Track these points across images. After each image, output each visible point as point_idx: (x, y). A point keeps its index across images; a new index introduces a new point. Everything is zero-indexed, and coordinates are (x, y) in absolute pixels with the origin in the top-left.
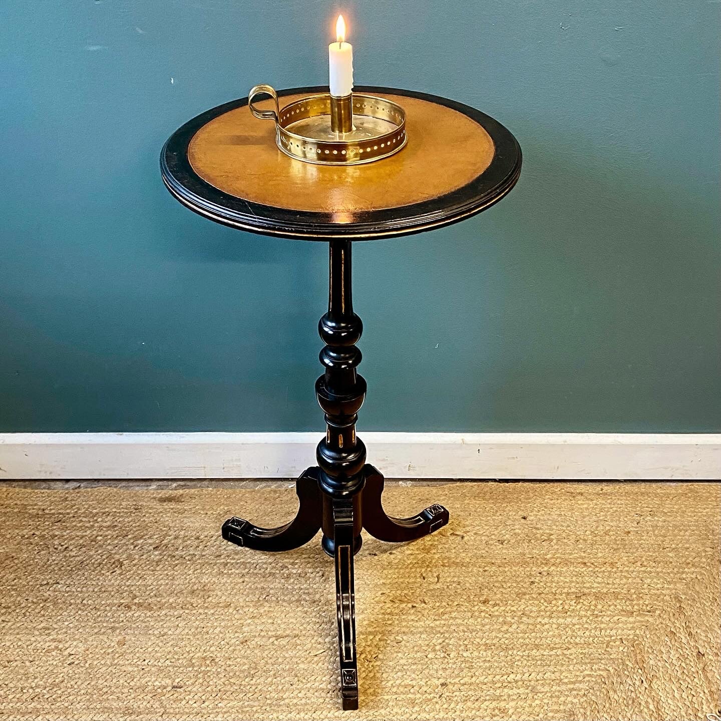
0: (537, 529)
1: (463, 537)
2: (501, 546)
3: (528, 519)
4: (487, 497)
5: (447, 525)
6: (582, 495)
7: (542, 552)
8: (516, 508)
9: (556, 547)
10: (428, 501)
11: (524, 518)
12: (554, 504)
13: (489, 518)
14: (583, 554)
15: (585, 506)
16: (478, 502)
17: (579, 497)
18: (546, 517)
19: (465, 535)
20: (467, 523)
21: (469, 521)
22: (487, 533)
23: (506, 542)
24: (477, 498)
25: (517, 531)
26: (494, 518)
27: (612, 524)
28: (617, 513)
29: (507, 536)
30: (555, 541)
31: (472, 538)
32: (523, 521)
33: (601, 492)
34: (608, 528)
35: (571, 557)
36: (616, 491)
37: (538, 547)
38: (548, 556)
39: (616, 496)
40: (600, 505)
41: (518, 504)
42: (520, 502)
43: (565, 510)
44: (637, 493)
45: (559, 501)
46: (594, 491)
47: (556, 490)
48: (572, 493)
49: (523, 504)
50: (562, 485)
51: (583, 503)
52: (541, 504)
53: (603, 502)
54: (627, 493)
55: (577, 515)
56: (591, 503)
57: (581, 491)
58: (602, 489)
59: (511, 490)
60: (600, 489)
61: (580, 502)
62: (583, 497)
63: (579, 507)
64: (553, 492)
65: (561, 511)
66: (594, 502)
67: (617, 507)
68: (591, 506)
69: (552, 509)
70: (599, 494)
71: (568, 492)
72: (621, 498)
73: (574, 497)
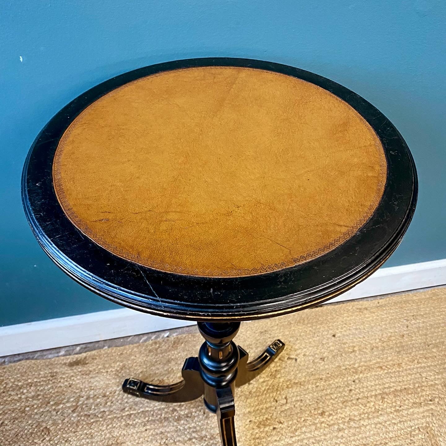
0: (344, 344)
1: (296, 360)
2: (323, 363)
3: (336, 336)
4: (306, 322)
5: (283, 351)
6: (367, 309)
7: (351, 362)
8: (326, 328)
9: (359, 357)
10: (267, 332)
11: (334, 336)
12: (351, 320)
13: (310, 340)
14: (379, 360)
15: (371, 318)
16: (300, 327)
17: (365, 312)
18: (348, 332)
19: (297, 358)
20: (296, 347)
21: (297, 345)
22: (312, 353)
23: (326, 359)
24: (299, 324)
25: (332, 348)
26: (314, 339)
27: (391, 331)
28: (392, 321)
29: (326, 353)
30: (358, 352)
31: (303, 359)
32: (333, 338)
33: (378, 305)
34: (389, 334)
35: (371, 363)
36: (387, 302)
37: (348, 359)
38: (357, 365)
39: (389, 307)
40: (380, 316)
41: (327, 325)
42: (328, 323)
43: (359, 324)
44: (401, 302)
45: (353, 317)
46: (374, 306)
47: (350, 309)
48: (360, 309)
49: (330, 324)
50: (352, 303)
51: (369, 316)
52: (342, 322)
53: (381, 313)
54: (395, 303)
55: (368, 327)
56: (374, 315)
57: (365, 306)
58: (379, 303)
59: (320, 314)
60: (377, 303)
61: (367, 316)
62: (368, 311)
63: (367, 320)
64: (348, 311)
65: (356, 326)
66: (376, 314)
67: (391, 316)
68: (375, 318)
69: (350, 324)
70: (377, 307)
71: (357, 309)
72: (392, 308)
73: (362, 312)
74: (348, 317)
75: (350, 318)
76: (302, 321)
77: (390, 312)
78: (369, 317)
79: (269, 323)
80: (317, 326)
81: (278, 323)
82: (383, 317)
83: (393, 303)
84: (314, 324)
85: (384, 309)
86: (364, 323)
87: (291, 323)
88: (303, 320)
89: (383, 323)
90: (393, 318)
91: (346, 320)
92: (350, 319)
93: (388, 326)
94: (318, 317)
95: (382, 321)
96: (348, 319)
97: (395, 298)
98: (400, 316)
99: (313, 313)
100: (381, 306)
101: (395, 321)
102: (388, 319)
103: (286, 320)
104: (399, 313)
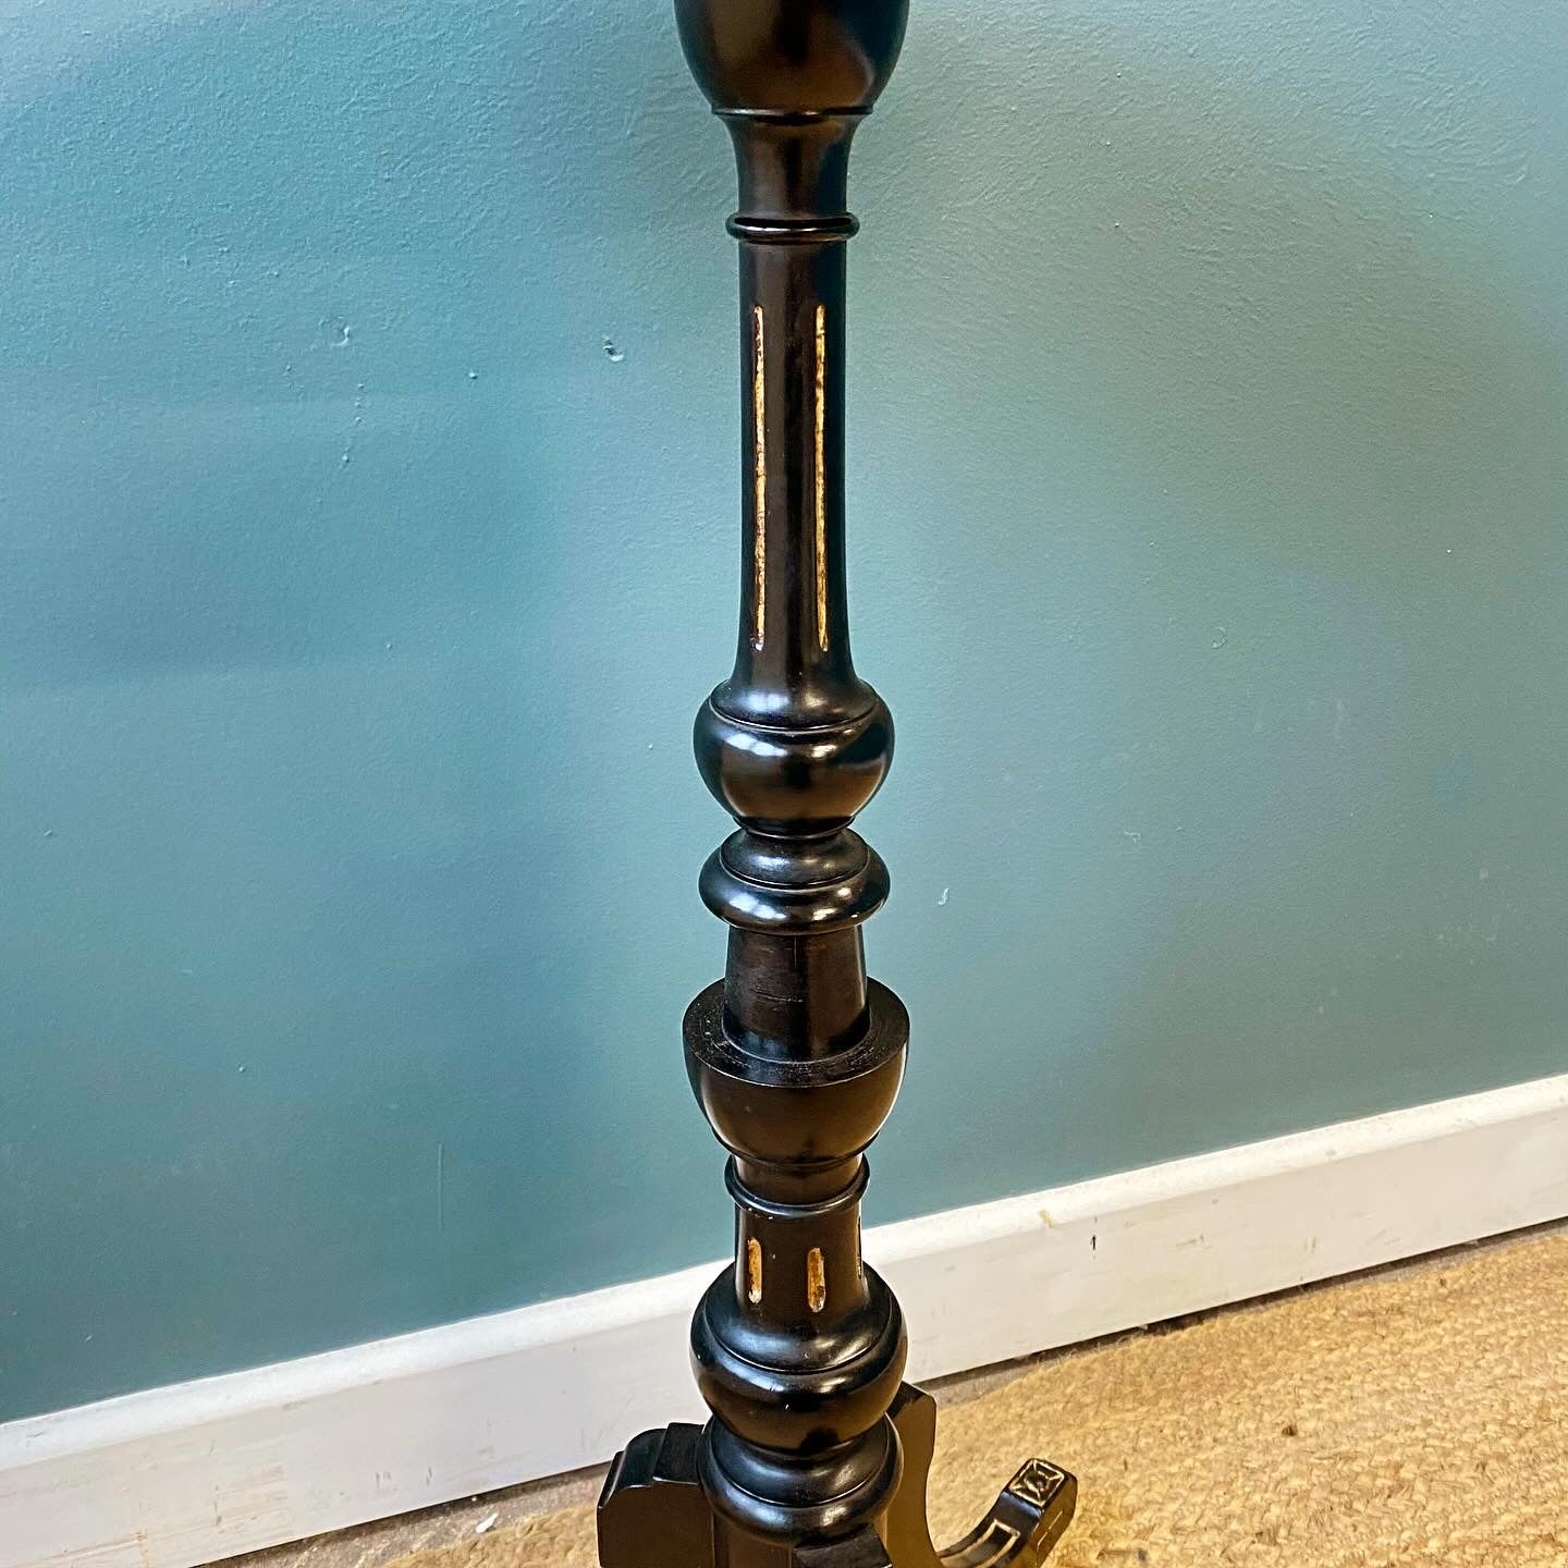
0: (1348, 1458)
1: (1142, 1555)
2: (1275, 1551)
3: (1301, 1434)
4: (1148, 1391)
5: (1073, 1523)
6: (1400, 1312)
7: (1406, 1535)
8: (1247, 1406)
9: (1435, 1506)
10: (977, 1456)
11: (1291, 1432)
12: (1343, 1362)
13: (1189, 1462)
14: (1528, 1510)
15: (1431, 1345)
16: (1130, 1416)
17: (1398, 1322)
18: (1346, 1412)
19: (1145, 1545)
20: (1131, 1500)
21: (1134, 1490)
22: (1211, 1517)
23: (1283, 1532)
24: (1118, 1404)
25: (1295, 1483)
26: (1202, 1456)
27: (1537, 1383)
28: (1526, 1344)
29: (1275, 1510)
30: (1420, 1486)
31: (1173, 1549)
32: (1289, 1440)
33: (1443, 1291)
34: (1535, 1399)
35: (1498, 1527)
36: (1478, 1275)
37: (1385, 1522)
38: (1434, 1546)
39: (1489, 1293)
40: (1467, 1332)
41: (1246, 1391)
42: (1249, 1383)
43: (1387, 1371)
44: (1537, 1271)
45: (1353, 1349)
46: (1426, 1294)
47: (1328, 1318)
48: (1372, 1314)
49: (1261, 1388)
50: (1330, 1294)
51: (1421, 1335)
52: (1311, 1371)
53: (1468, 1321)
54: (1510, 1275)
55: (1428, 1379)
56: (1440, 1331)
57: (1391, 1301)
58: (1443, 1283)
59: (1203, 1350)
60: (1438, 1284)
61: (1410, 1336)
62: (1409, 1320)
63: (1416, 1351)
64: (1322, 1327)
65: (1377, 1380)
66: (1447, 1324)
67: (1515, 1326)
68: (1446, 1340)
69: (1350, 1378)
70: (1444, 1299)
71: (1360, 1315)
72: (1506, 1295)
73: (1385, 1324)
74: (1331, 1350)
75: (1337, 1353)
76: (1128, 1389)
77: (1507, 1314)
78: (1419, 1343)
79: (980, 1416)
80: (1201, 1402)
81: (1019, 1410)
82: (1478, 1332)
83: (1505, 1279)
84: (1187, 1395)
85: (1475, 1301)
86: (1406, 1366)
87: (1081, 1406)
88: (1133, 1383)
89: (1490, 1356)
90: (1524, 1332)
91: (1324, 1364)
92: (1342, 1358)
93: (1516, 1364)
94: (1196, 1364)
95: (1486, 1350)
96: (1334, 1356)
97: (1502, 1256)
98: (1554, 1322)
99: (1172, 1352)
100: (1459, 1293)
101: (1542, 1343)
102: (1504, 1339)
103: (1057, 1395)
104: (1543, 1313)
